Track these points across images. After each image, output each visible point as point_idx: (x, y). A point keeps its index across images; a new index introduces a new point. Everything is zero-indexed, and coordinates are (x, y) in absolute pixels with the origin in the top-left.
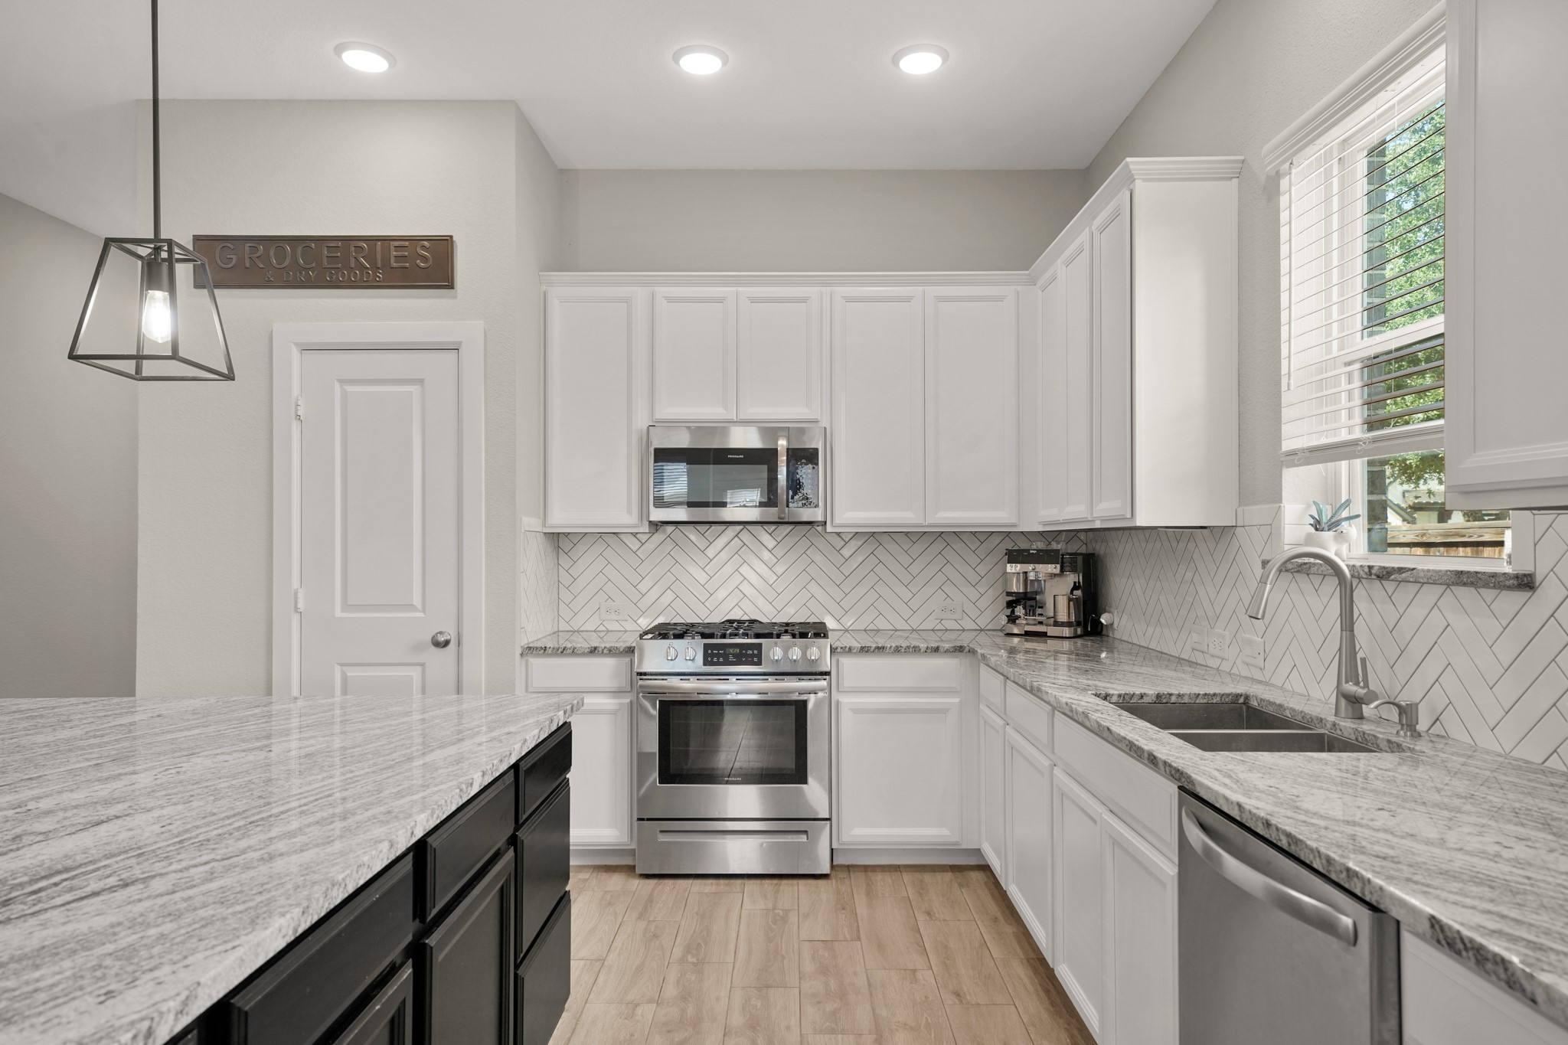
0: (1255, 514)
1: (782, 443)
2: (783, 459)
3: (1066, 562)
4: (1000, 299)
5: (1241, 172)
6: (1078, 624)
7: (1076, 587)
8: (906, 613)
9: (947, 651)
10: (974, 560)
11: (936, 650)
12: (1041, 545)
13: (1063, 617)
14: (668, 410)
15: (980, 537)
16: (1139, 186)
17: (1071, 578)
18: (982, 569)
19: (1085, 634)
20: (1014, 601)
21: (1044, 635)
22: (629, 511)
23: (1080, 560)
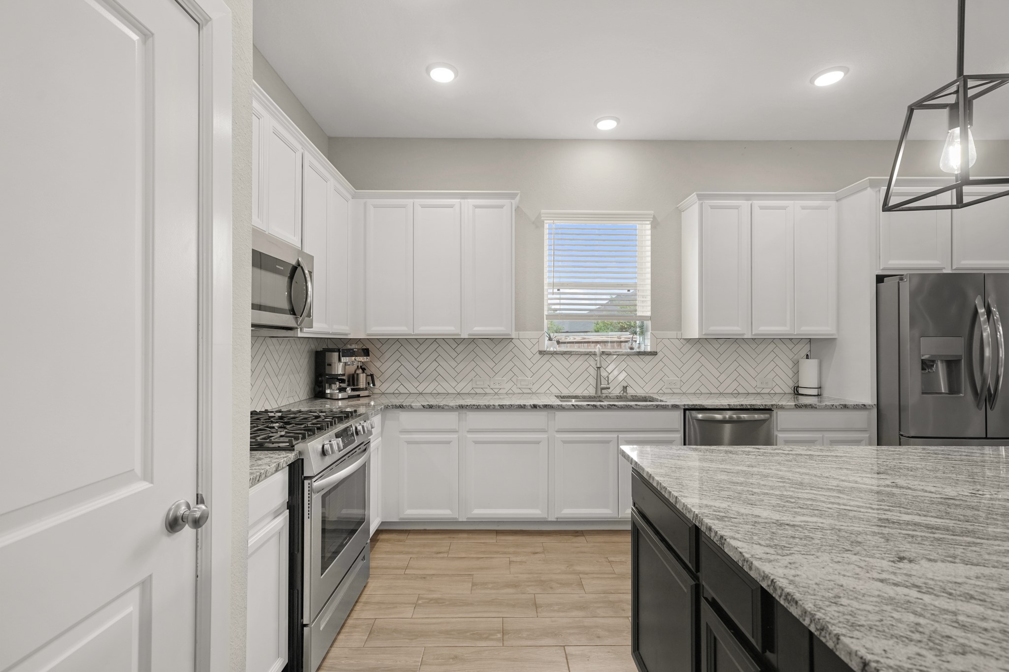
21: (358, 396)
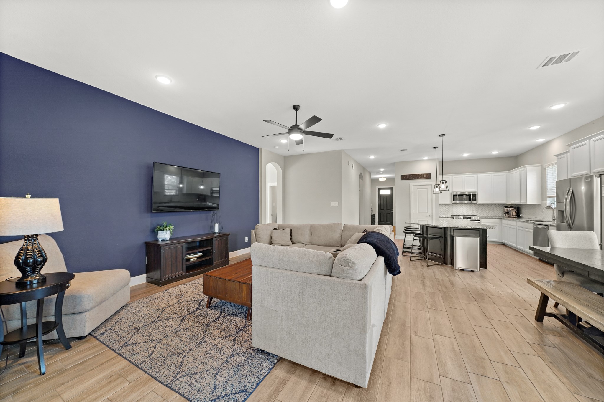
0: (544, 202)
1: (471, 194)
2: (472, 195)
3: (515, 208)
4: (504, 175)
5: (542, 166)
6: (516, 216)
7: (516, 211)
8: (488, 214)
9: (497, 218)
10: (498, 208)
11: (496, 218)
12: (510, 206)
13: (514, 215)
14: (454, 190)
15: (500, 205)
16: (527, 168)
17: (515, 210)
18: (500, 209)
19: (518, 217)
20: (506, 213)
21: (511, 217)
22: (449, 202)
23: (517, 208)
